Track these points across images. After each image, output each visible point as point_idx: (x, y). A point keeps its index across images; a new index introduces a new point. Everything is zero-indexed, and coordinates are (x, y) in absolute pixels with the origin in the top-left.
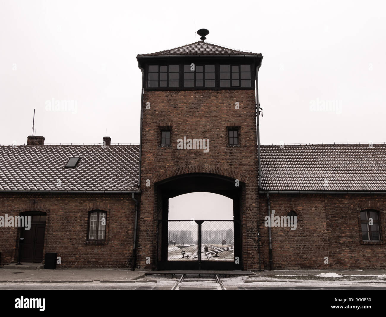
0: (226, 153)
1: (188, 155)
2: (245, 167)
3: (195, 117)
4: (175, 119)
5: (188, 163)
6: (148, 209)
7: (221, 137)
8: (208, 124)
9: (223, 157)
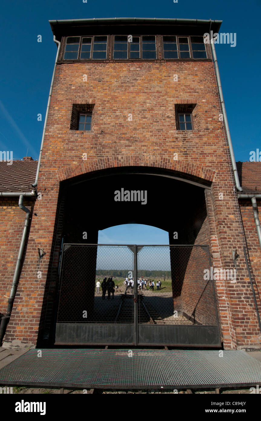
0: (177, 138)
1: (117, 141)
2: (209, 158)
3: (128, 93)
4: (99, 95)
5: (117, 152)
6: (44, 224)
7: (168, 117)
8: (148, 101)
9: (173, 143)
